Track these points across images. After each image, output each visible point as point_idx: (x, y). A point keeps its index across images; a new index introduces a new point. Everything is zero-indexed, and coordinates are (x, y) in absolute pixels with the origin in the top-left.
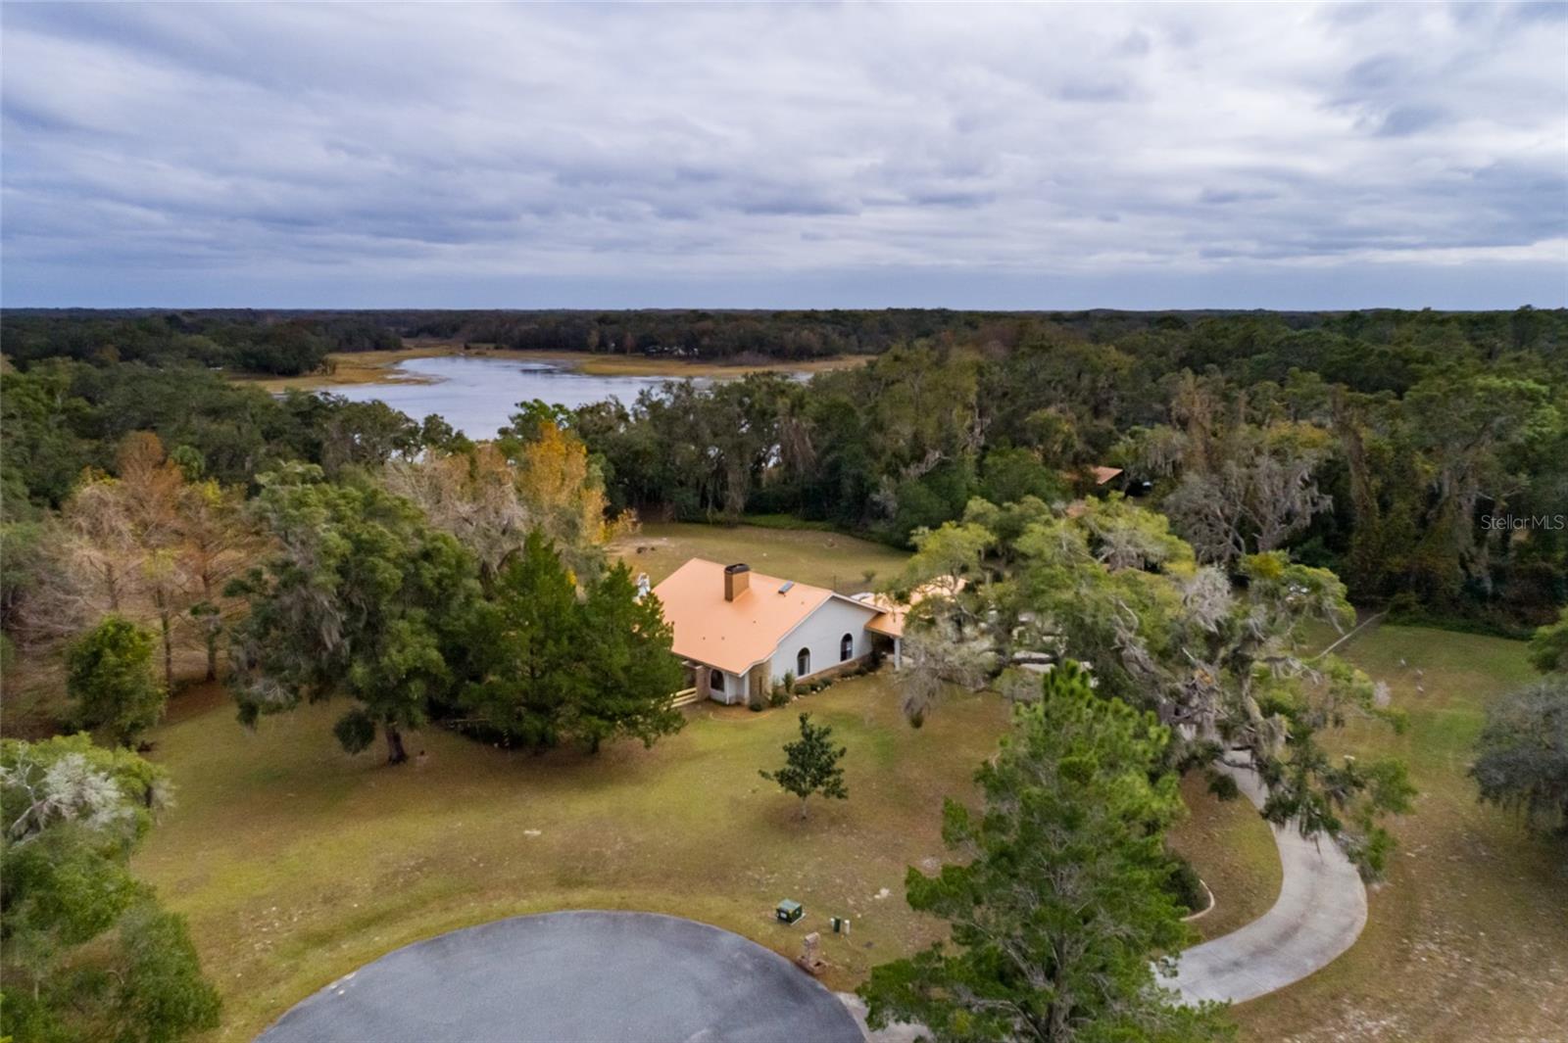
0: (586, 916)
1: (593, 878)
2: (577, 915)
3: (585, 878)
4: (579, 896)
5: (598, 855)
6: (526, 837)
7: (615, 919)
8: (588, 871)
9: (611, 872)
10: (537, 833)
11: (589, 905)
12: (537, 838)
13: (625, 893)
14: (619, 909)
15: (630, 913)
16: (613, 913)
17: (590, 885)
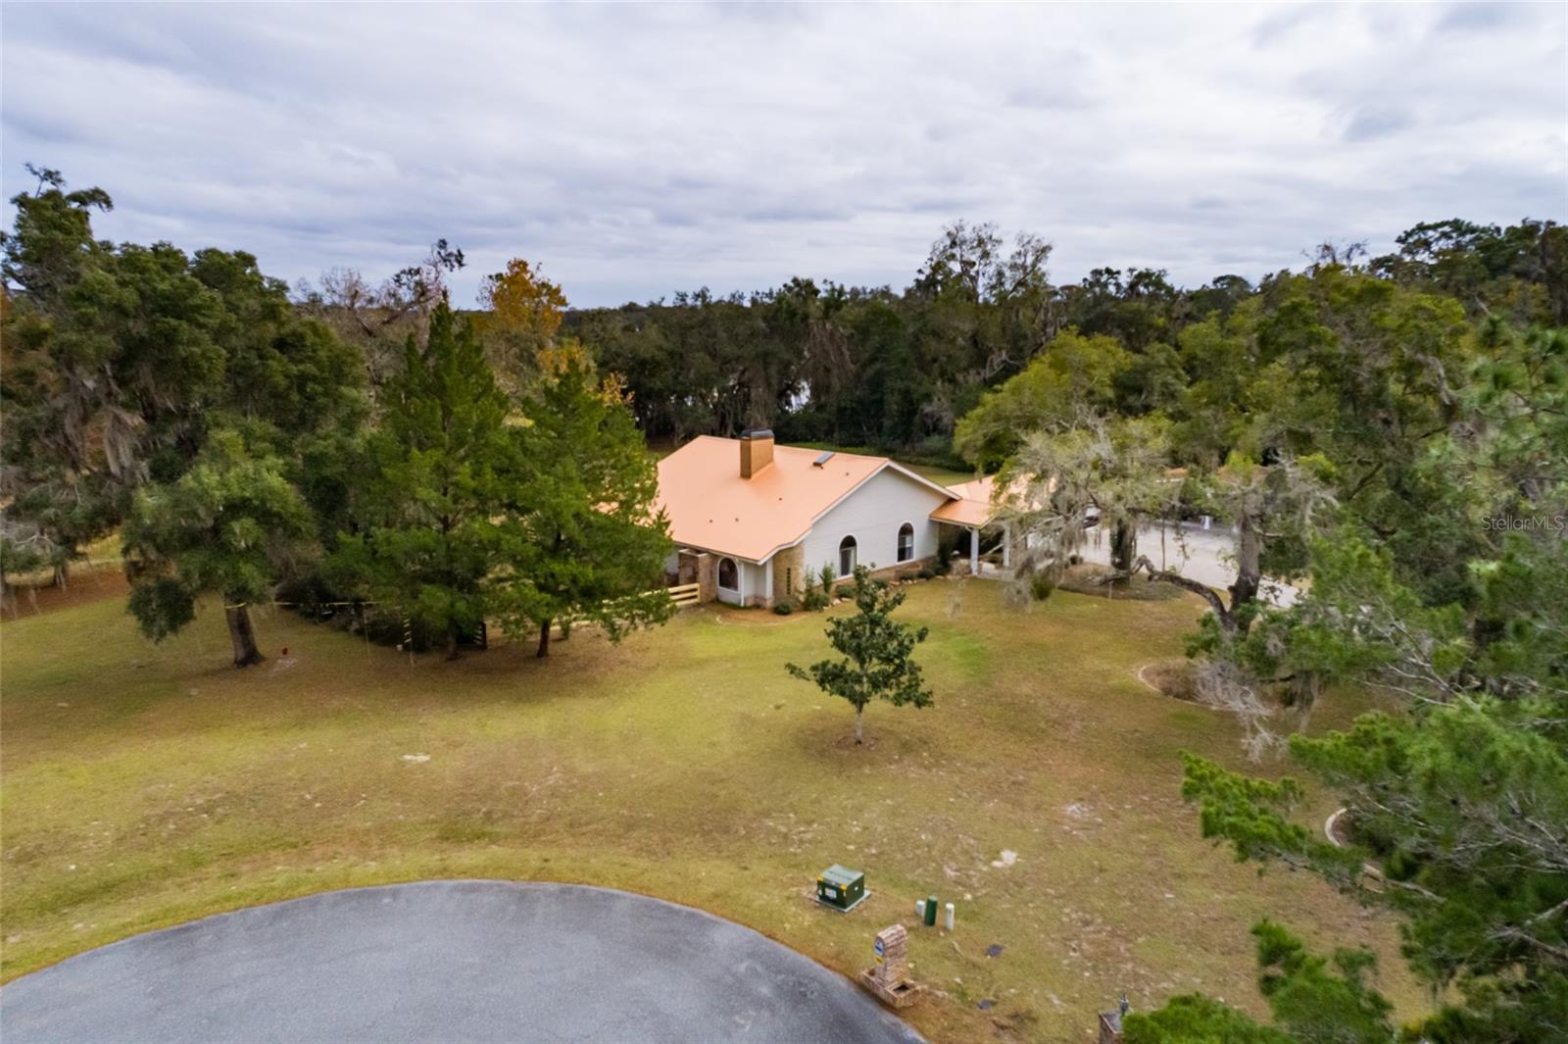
0: (473, 889)
1: (499, 828)
2: (455, 889)
3: (488, 828)
4: (469, 856)
5: (517, 793)
6: (403, 764)
7: (522, 896)
8: (495, 816)
9: (534, 819)
10: (422, 758)
11: (482, 872)
12: (421, 766)
13: (552, 853)
14: (534, 878)
15: (552, 886)
16: (522, 885)
17: (494, 839)
